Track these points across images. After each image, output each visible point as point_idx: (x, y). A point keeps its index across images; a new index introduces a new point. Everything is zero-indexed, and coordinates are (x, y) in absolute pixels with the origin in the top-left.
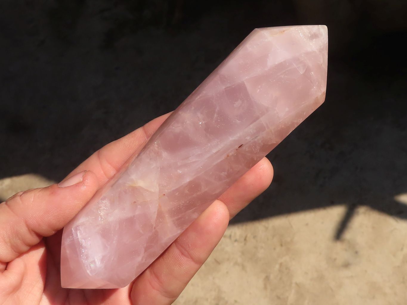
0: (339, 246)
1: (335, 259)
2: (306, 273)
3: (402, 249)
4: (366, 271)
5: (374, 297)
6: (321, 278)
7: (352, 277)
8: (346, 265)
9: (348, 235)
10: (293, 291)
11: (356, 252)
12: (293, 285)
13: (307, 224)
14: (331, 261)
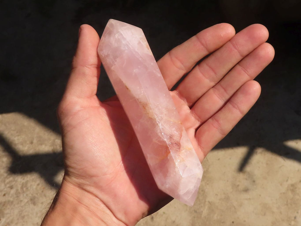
0: (241, 176)
1: (238, 186)
2: (217, 195)
3: (287, 181)
4: (260, 195)
5: (265, 215)
6: (227, 199)
7: (250, 199)
8: (246, 190)
9: (248, 168)
10: (206, 207)
11: (254, 181)
12: (207, 203)
13: (219, 159)
14: (235, 186)
